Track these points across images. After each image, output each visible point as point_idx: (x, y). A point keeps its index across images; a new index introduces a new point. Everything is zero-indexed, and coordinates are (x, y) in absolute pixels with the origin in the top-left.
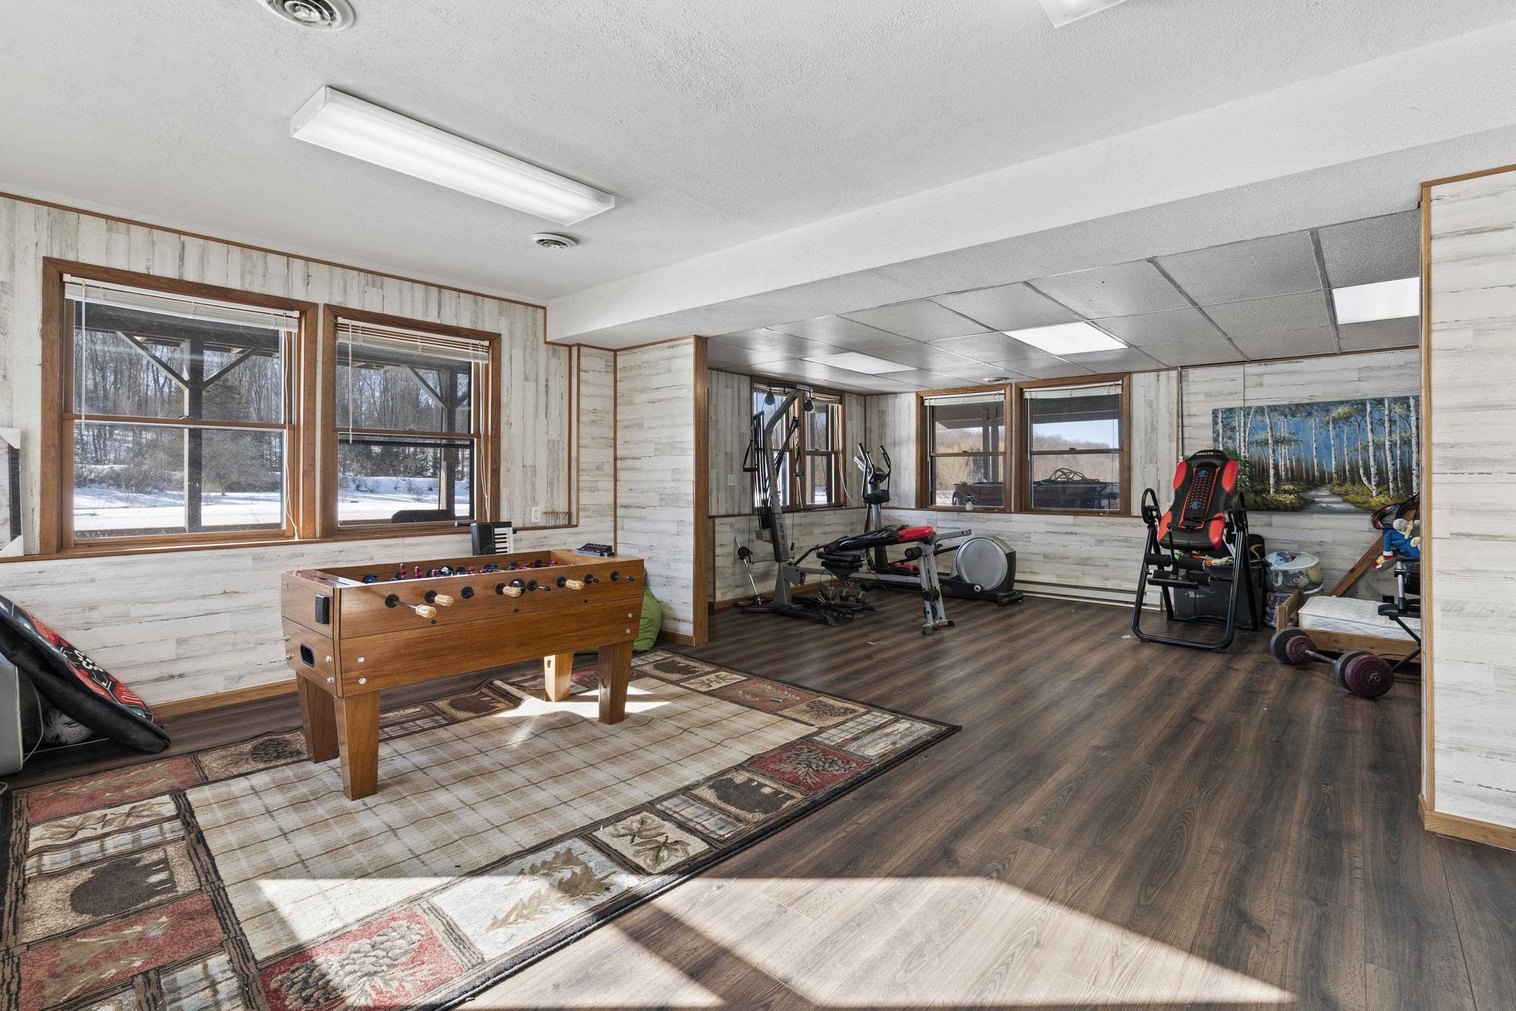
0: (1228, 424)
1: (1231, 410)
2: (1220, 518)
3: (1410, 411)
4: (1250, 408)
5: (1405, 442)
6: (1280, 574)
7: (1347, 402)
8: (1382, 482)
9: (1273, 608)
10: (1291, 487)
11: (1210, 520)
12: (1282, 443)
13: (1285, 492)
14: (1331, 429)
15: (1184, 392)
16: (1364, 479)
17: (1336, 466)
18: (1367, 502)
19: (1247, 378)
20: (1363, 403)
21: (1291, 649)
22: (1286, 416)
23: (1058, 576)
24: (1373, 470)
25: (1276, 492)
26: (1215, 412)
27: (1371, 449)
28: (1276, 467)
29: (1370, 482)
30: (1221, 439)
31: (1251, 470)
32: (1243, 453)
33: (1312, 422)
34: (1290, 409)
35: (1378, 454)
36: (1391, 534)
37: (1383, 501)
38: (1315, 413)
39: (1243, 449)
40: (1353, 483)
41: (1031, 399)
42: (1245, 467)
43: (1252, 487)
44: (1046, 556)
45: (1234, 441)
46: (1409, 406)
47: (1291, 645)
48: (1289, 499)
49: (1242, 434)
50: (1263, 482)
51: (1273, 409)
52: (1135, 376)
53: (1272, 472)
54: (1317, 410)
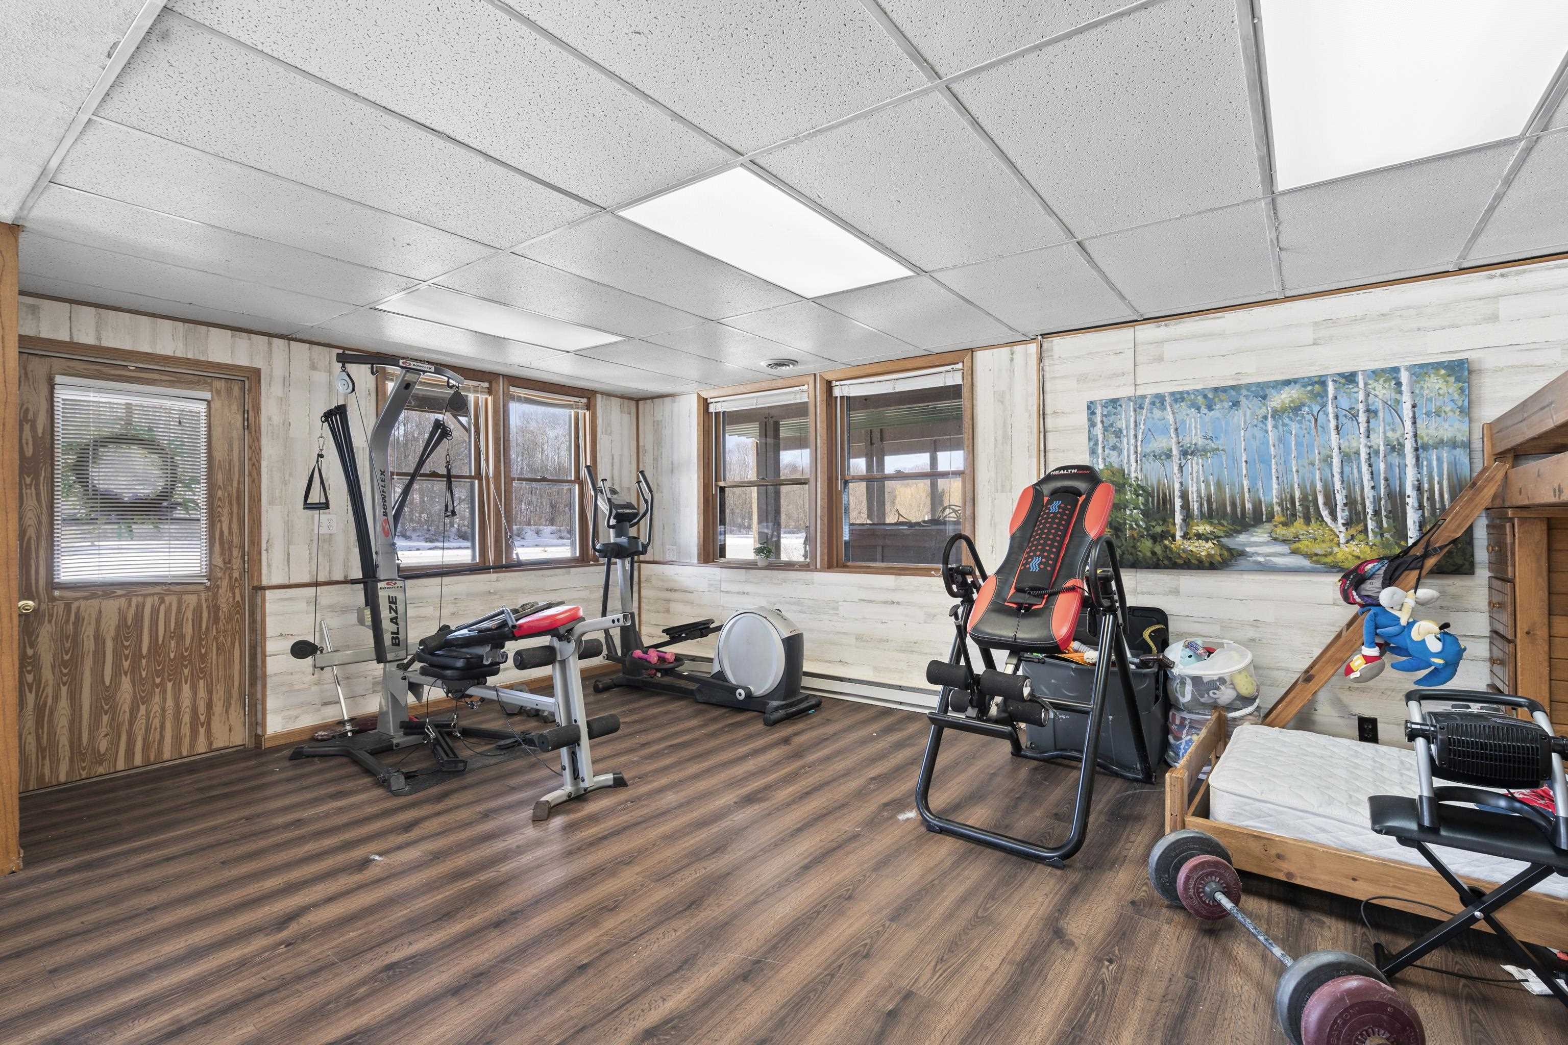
0: (1111, 425)
1: (1114, 402)
2: (1073, 589)
3: (1400, 393)
4: (1144, 397)
5: (1393, 448)
6: (1189, 681)
7: (1295, 381)
8: (1355, 518)
9: (1178, 738)
10: (1209, 528)
11: (1056, 593)
12: (1192, 454)
13: (1199, 536)
14: (1270, 428)
15: (1047, 376)
16: (1325, 513)
17: (1281, 491)
18: (1331, 553)
19: (1139, 349)
20: (1322, 382)
21: (1186, 888)
22: (1198, 409)
23: (875, 669)
24: (1340, 499)
25: (1185, 537)
26: (1091, 407)
27: (1336, 461)
28: (1185, 496)
29: (1335, 519)
30: (1100, 451)
31: (1147, 501)
32: (1134, 473)
33: (1239, 417)
34: (1205, 397)
35: (1347, 469)
36: (1376, 615)
37: (1357, 551)
38: (1243, 400)
39: (1134, 464)
40: (1307, 520)
41: (842, 397)
42: (1137, 496)
43: (1147, 529)
44: (859, 638)
45: (1120, 453)
46: (1399, 384)
47: (1188, 878)
48: (1204, 549)
49: (1132, 441)
50: (1165, 521)
51: (1179, 397)
52: (979, 355)
53: (1178, 503)
54: (1247, 397)
